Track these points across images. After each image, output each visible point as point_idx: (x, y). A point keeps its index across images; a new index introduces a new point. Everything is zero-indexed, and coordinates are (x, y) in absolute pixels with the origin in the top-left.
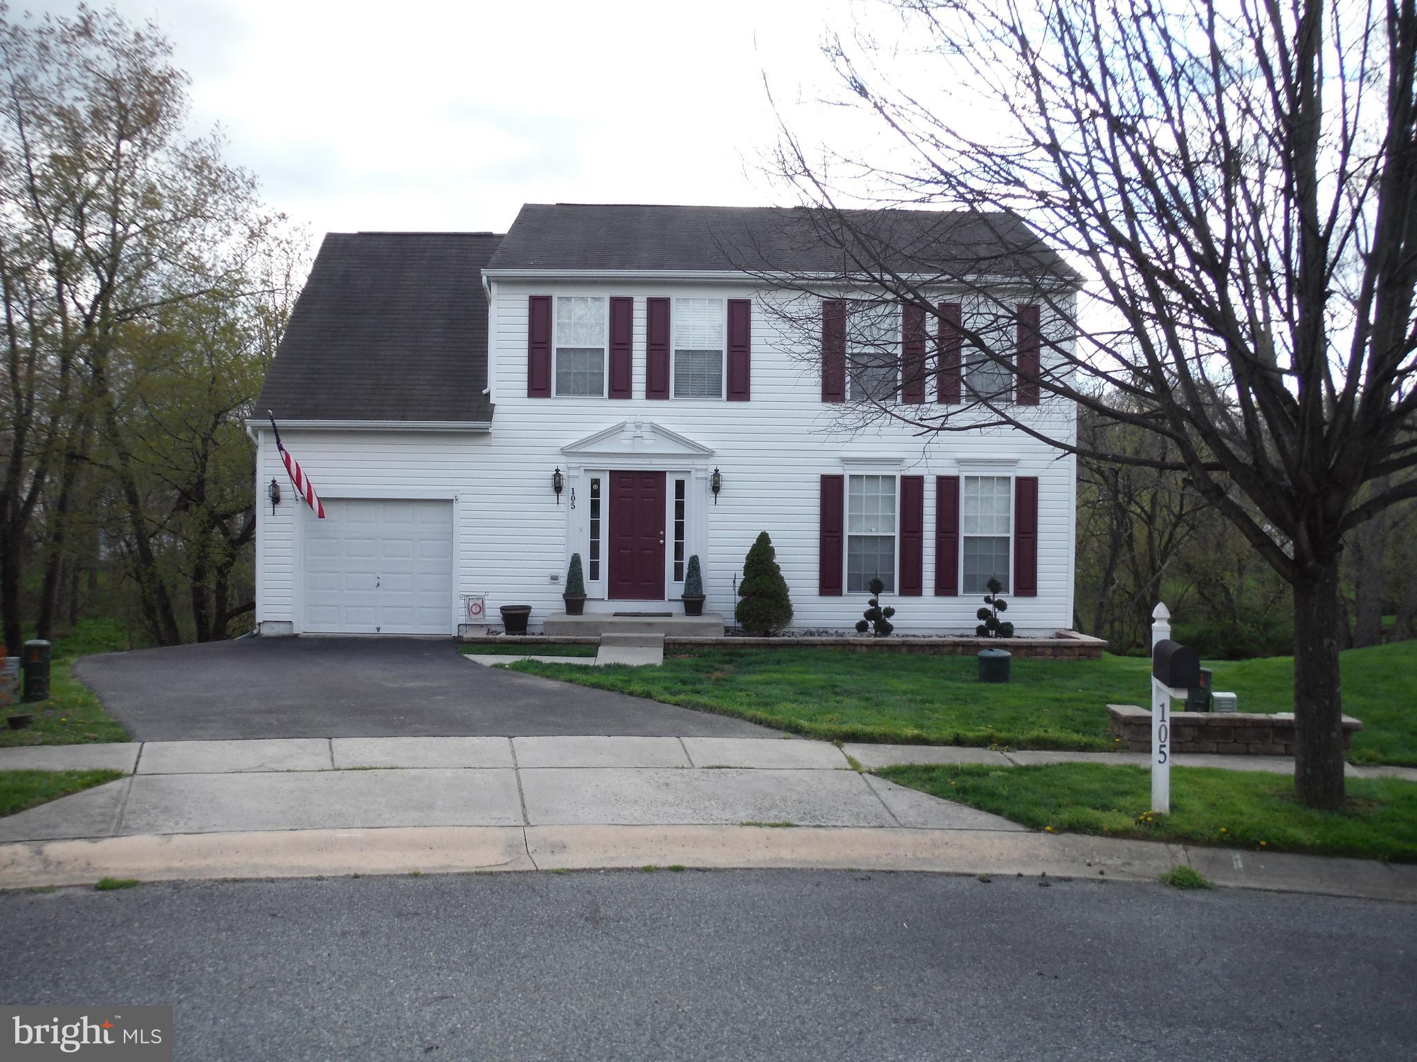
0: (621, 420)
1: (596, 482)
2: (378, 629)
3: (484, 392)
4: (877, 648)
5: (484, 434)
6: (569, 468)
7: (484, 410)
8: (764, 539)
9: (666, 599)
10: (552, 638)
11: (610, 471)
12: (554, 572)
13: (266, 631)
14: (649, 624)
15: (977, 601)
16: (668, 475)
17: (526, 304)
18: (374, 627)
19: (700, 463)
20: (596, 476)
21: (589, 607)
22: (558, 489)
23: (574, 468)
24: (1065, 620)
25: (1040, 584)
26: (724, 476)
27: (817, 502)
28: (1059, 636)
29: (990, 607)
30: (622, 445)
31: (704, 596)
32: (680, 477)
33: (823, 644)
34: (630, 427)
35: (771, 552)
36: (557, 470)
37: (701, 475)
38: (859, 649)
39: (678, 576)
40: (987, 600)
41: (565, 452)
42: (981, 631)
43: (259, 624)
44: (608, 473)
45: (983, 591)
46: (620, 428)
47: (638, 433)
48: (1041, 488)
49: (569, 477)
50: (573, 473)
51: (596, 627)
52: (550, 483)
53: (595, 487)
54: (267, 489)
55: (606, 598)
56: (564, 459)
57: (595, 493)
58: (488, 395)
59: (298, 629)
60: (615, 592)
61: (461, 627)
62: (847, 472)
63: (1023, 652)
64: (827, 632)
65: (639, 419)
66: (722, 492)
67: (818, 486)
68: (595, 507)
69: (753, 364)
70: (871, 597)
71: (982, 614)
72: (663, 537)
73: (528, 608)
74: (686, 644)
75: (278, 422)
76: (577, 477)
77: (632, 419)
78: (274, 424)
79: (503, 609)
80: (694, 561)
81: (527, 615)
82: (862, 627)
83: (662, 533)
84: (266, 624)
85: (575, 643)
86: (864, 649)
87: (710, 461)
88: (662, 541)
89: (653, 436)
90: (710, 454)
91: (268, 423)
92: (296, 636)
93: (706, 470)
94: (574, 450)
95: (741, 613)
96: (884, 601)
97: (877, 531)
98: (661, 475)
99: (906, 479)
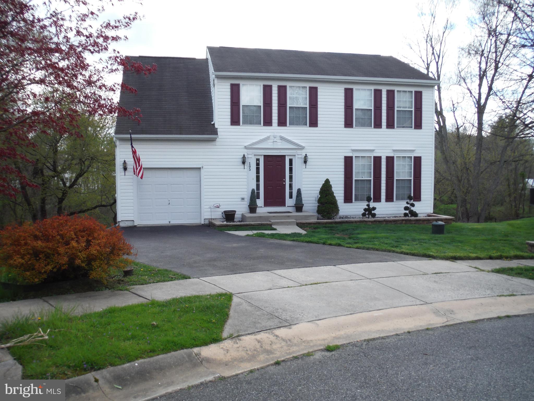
0: (268, 135)
1: (258, 160)
2: (170, 222)
3: (212, 123)
4: (375, 223)
5: (213, 140)
6: (248, 154)
7: (214, 131)
8: (327, 181)
9: (286, 206)
10: (252, 223)
11: (264, 155)
12: (243, 196)
13: (122, 225)
14: (289, 216)
15: (404, 204)
16: (286, 157)
17: (229, 87)
18: (168, 221)
19: (299, 152)
20: (258, 157)
21: (258, 210)
22: (244, 163)
23: (250, 154)
24: (430, 210)
25: (422, 196)
26: (309, 157)
27: (343, 167)
28: (429, 216)
29: (409, 206)
30: (269, 145)
31: (303, 205)
32: (291, 157)
33: (356, 222)
34: (272, 137)
35: (330, 187)
36: (244, 155)
37: (300, 156)
38: (368, 223)
39: (291, 197)
40: (407, 203)
41: (246, 148)
42: (406, 215)
43: (119, 222)
44: (263, 156)
45: (407, 200)
46: (268, 138)
47: (275, 140)
48: (422, 161)
49: (248, 158)
50: (250, 156)
51: (267, 218)
52: (241, 160)
53: (258, 162)
54: (122, 164)
55: (263, 206)
56: (246, 150)
57: (258, 164)
58: (214, 124)
59: (138, 223)
60: (267, 204)
61: (205, 220)
62: (354, 155)
63: (425, 222)
64: (347, 217)
65: (276, 134)
66: (308, 163)
67: (343, 160)
68: (258, 169)
69: (319, 113)
70: (367, 203)
71: (406, 208)
72: (285, 181)
73: (235, 211)
74: (305, 223)
76: (251, 158)
77: (272, 134)
78: (131, 137)
79: (225, 212)
80: (299, 191)
81: (234, 214)
82: (364, 215)
83: (284, 180)
84: (122, 222)
85: (262, 225)
86: (370, 223)
87: (304, 151)
88: (284, 183)
89: (280, 141)
90: (302, 148)
92: (135, 226)
93: (301, 154)
94: (250, 147)
95: (319, 211)
96: (372, 205)
97: (365, 178)
98: (283, 157)
99: (375, 157)
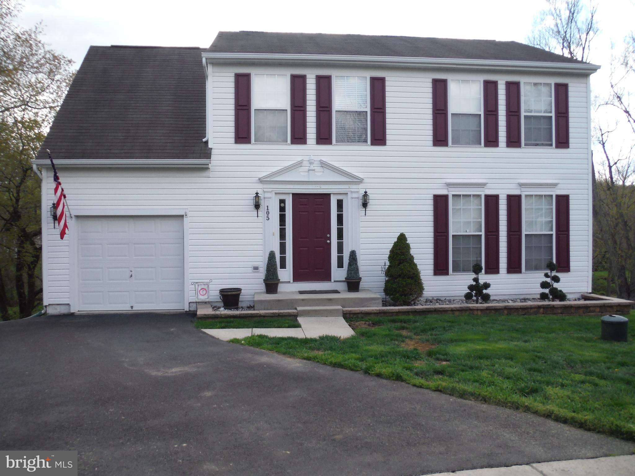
0: (299, 159)
1: (282, 201)
2: (132, 307)
3: (204, 140)
4: (488, 312)
5: (204, 168)
6: (264, 192)
7: (206, 153)
8: (402, 238)
9: (332, 280)
10: (262, 312)
11: (293, 194)
12: (256, 264)
13: (51, 311)
14: (330, 300)
15: (539, 277)
16: (332, 196)
17: (233, 79)
18: (129, 305)
19: (354, 187)
20: (282, 197)
21: (281, 288)
22: (257, 206)
23: (268, 192)
24: (586, 287)
25: (572, 264)
26: (371, 196)
27: (431, 213)
28: (586, 298)
29: (548, 280)
30: (300, 175)
31: (360, 279)
32: (340, 197)
33: (453, 310)
34: (306, 163)
35: (408, 247)
36: (257, 194)
37: (355, 195)
38: (476, 312)
39: (340, 264)
40: (546, 275)
41: (261, 181)
42: (544, 296)
43: (46, 306)
44: (291, 196)
45: (545, 269)
46: (299, 164)
47: (312, 167)
48: (571, 202)
49: (264, 198)
50: (267, 195)
51: (292, 303)
52: (252, 203)
53: (282, 205)
54: (49, 210)
55: (292, 281)
56: (260, 186)
57: (282, 209)
58: (207, 142)
59: (75, 309)
60: (298, 277)
61: (191, 304)
62: (451, 192)
63: (581, 311)
64: (440, 300)
65: (312, 158)
66: (369, 207)
67: (431, 202)
68: (282, 219)
69: (388, 121)
70: (474, 276)
71: (544, 285)
72: (330, 239)
73: (239, 290)
74: (358, 313)
75: (56, 161)
76: (270, 198)
77: (306, 158)
78: (52, 161)
79: (222, 291)
80: (353, 255)
81: (238, 295)
82: (468, 297)
83: (328, 235)
84: (50, 306)
85: (279, 315)
86: (479, 313)
87: (361, 186)
88: (328, 241)
89: (321, 169)
90: (360, 181)
91: (48, 162)
92: (72, 314)
93: (358, 192)
94: (268, 179)
95: (387, 290)
96: (483, 278)
97: (470, 232)
98: (327, 196)
99: (487, 197)
